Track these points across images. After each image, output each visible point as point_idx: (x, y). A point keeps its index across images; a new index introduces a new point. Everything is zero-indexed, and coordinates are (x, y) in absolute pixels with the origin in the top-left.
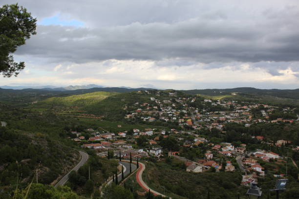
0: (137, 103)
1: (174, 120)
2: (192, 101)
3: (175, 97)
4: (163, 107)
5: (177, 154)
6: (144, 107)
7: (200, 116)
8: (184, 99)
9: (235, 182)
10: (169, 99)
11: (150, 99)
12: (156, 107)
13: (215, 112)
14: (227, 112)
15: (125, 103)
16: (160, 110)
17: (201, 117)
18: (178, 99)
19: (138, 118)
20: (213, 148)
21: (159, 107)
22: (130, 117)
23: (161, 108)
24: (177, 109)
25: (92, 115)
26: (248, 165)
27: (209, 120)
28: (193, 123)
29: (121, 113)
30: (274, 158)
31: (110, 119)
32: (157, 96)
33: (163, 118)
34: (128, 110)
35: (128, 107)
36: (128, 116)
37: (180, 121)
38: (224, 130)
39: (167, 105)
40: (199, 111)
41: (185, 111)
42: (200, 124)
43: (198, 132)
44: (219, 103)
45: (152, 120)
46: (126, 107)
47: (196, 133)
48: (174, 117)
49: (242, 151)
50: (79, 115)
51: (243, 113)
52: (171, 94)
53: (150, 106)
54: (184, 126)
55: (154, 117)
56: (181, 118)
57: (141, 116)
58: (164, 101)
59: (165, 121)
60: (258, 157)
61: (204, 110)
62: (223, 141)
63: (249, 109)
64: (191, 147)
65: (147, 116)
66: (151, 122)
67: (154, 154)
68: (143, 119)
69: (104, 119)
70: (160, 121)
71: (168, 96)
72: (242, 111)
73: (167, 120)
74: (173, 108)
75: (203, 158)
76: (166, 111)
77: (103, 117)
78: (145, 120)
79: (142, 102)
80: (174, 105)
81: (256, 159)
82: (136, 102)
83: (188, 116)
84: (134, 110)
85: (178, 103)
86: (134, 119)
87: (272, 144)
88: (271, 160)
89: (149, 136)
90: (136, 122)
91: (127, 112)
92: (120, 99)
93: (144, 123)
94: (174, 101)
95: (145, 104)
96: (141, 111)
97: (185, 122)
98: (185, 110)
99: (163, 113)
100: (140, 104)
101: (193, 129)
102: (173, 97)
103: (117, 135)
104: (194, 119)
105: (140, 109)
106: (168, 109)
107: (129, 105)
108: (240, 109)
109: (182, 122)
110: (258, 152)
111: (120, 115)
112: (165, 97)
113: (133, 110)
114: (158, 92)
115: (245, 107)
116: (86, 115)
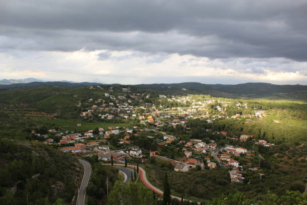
0: (91, 100)
1: (134, 117)
2: (147, 97)
3: (129, 93)
4: (119, 103)
5: (156, 154)
6: (100, 103)
7: (158, 112)
8: (138, 94)
9: (226, 179)
10: (123, 95)
11: (104, 95)
12: (112, 104)
13: (173, 108)
14: (185, 108)
15: (78, 100)
16: (117, 107)
17: (160, 114)
18: (132, 94)
19: (96, 116)
20: (186, 146)
21: (115, 103)
22: (87, 115)
23: (118, 105)
24: (134, 106)
25: (42, 113)
26: (225, 161)
27: (169, 117)
28: (154, 120)
29: (75, 110)
30: (244, 152)
31: (64, 117)
32: (110, 92)
33: (122, 115)
34: (82, 107)
35: (82, 104)
36: (84, 114)
37: (140, 118)
38: (188, 126)
39: (123, 101)
40: (157, 107)
41: (143, 108)
42: (162, 121)
43: (162, 129)
44: (174, 99)
45: (110, 117)
46: (80, 104)
47: (160, 130)
48: (133, 114)
49: (214, 147)
50: (27, 113)
51: (200, 109)
52: (124, 89)
53: (105, 103)
54: (146, 123)
55: (113, 114)
56: (141, 115)
57: (99, 113)
58: (119, 97)
59: (125, 118)
60: (230, 153)
61: (161, 107)
62: (191, 138)
63: (204, 105)
64: (166, 145)
65: (104, 113)
66: (110, 120)
67: (135, 155)
68: (101, 117)
69: (57, 117)
70: (120, 118)
71: (122, 92)
72: (198, 106)
73: (126, 117)
74: (130, 104)
75: (183, 156)
76: (123, 108)
77: (56, 115)
78: (103, 118)
79: (96, 98)
80: (129, 101)
81: (229, 155)
82: (90, 98)
83: (147, 113)
84: (90, 107)
85: (133, 99)
86: (91, 117)
87: (237, 139)
88: (242, 154)
89: (117, 135)
90: (93, 119)
91: (83, 109)
92: (72, 95)
93: (103, 120)
94: (128, 97)
95: (99, 101)
96: (97, 108)
97: (147, 119)
98: (142, 106)
99: (121, 110)
100: (94, 100)
101: (156, 126)
102: (127, 93)
103: (83, 135)
104: (154, 115)
105: (95, 106)
106: (124, 105)
107: (83, 101)
108: (196, 105)
109: (143, 119)
110: (228, 148)
111: (75, 112)
112: (118, 92)
113: (88, 106)
114: (111, 88)
115: (200, 103)
116: (36, 113)
